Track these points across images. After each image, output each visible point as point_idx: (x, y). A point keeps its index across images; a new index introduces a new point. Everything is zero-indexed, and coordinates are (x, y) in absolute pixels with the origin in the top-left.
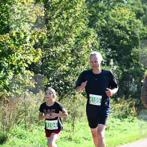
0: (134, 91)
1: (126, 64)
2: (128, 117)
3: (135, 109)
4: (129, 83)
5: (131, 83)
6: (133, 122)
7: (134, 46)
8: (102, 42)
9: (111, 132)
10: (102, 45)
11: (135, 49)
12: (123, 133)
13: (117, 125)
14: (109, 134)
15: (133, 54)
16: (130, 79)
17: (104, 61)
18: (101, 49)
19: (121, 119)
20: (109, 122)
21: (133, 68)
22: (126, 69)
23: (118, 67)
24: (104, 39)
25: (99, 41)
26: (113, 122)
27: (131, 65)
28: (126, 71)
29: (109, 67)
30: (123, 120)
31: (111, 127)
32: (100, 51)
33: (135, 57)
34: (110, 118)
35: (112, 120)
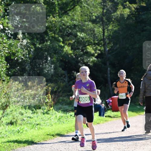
0: (50, 73)
1: (39, 38)
2: (42, 108)
3: (51, 97)
4: (43, 63)
5: (46, 62)
6: (48, 114)
7: (50, 13)
8: (7, 7)
9: (20, 127)
10: (8, 11)
11: (52, 18)
12: (35, 129)
13: (28, 118)
14: (17, 130)
15: (48, 24)
16: (45, 57)
17: (10, 32)
18: (6, 17)
19: (32, 110)
20: (17, 114)
21: (49, 43)
22: (39, 44)
23: (29, 41)
24: (10, 3)
25: (3, 6)
26: (22, 114)
27: (46, 38)
28: (40, 47)
29: (17, 41)
30: (36, 111)
31: (20, 120)
32: (4, 19)
33: (52, 29)
34: (18, 109)
35: (21, 112)
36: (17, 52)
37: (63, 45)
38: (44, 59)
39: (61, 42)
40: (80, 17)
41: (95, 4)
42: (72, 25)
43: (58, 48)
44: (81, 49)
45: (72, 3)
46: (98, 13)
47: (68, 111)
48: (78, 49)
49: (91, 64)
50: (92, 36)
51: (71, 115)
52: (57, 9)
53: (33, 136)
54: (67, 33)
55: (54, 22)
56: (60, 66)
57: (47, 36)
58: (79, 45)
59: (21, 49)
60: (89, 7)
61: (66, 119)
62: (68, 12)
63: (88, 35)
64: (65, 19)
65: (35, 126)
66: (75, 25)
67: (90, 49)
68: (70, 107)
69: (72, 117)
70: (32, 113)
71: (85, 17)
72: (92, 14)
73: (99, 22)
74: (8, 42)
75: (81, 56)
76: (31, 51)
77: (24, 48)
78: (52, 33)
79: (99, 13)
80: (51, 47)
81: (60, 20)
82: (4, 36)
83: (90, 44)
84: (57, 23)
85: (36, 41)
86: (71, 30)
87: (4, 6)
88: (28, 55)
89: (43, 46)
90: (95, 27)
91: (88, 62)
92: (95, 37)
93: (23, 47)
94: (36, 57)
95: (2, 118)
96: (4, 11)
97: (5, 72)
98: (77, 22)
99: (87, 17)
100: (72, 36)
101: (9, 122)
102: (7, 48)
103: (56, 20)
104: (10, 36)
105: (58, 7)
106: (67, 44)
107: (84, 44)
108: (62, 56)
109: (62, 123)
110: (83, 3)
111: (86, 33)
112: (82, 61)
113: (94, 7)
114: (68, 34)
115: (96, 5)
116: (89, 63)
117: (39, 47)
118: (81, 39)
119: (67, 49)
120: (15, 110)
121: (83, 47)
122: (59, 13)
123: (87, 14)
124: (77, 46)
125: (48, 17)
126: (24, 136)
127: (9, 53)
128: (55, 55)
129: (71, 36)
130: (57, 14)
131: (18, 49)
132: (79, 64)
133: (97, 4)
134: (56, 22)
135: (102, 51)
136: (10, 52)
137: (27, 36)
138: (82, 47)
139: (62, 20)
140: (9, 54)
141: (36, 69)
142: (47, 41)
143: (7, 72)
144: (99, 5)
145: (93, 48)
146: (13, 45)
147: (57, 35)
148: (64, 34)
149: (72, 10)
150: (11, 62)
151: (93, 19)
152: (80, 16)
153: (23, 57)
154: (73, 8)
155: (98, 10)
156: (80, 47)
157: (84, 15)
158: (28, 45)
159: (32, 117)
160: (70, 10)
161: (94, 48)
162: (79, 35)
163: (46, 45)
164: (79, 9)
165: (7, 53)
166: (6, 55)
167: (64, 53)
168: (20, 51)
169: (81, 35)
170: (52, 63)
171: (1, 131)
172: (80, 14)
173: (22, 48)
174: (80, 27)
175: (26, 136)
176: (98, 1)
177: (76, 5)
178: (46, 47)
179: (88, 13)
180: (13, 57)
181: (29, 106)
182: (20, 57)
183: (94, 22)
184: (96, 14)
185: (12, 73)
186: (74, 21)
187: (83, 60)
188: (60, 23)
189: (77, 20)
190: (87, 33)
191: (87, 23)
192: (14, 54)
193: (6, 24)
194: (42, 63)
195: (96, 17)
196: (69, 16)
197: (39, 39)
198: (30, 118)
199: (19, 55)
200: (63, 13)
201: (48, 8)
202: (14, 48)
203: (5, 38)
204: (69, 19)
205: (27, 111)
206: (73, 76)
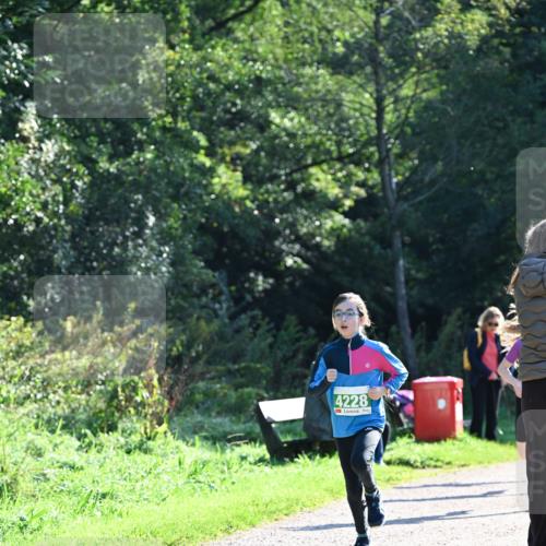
1: (109, 134)
2: (120, 426)
3: (160, 380)
9: (27, 507)
12: (91, 515)
13: (61, 467)
14: (16, 519)
16: (133, 215)
19: (81, 437)
20: (14, 450)
21: (150, 155)
22: (111, 160)
23: (67, 148)
26: (38, 453)
27: (139, 136)
28: (112, 170)
29: (16, 146)
30: (94, 441)
31: (27, 477)
34: (22, 431)
35: (32, 442)
36: (18, 191)
37: (208, 162)
38: (129, 221)
39: (202, 152)
40: (282, 47)
42: (246, 78)
43: (187, 174)
44: (283, 178)
46: (355, 29)
47: (229, 441)
49: (326, 243)
50: (333, 126)
51: (243, 458)
52: (185, 11)
54: (227, 111)
55: (172, 68)
56: (196, 253)
57: (142, 126)
58: (275, 163)
59: (34, 182)
61: (223, 472)
62: (230, 24)
63: (316, 120)
64: (219, 53)
65: (91, 501)
66: (259, 81)
67: (323, 180)
68: (238, 421)
69: (246, 465)
70: (80, 448)
71: (300, 46)
72: (329, 32)
73: (361, 66)
75: (285, 208)
76: (74, 186)
77: (47, 175)
79: (361, 29)
80: (160, 171)
81: (195, 57)
83: (323, 157)
84: (186, 70)
85: (95, 144)
86: (242, 99)
88: (61, 208)
89: (124, 169)
90: (343, 89)
91: (313, 236)
92: (342, 130)
93: (42, 172)
94: (98, 213)
98: (269, 68)
99: (312, 44)
100: (249, 126)
103: (181, 58)
105: (188, 6)
106: (228, 159)
108: (207, 210)
109: (207, 490)
111: (304, 112)
112: (287, 232)
113: (336, 6)
114: (229, 116)
116: (318, 239)
117: (107, 171)
118: (286, 139)
119: (224, 180)
120: (10, 435)
121: (293, 171)
122: (192, 29)
123: (312, 34)
124: (268, 168)
128: (175, 205)
129: (242, 124)
130: (184, 32)
131: (21, 179)
132: (277, 243)
134: (179, 66)
135: (373, 187)
137: (58, 125)
138: (288, 171)
139: (205, 59)
141: (95, 264)
142: (142, 146)
145: (334, 175)
147: (184, 120)
148: (215, 118)
149: (248, 18)
151: (335, 54)
152: (279, 41)
153: (40, 214)
154: (250, 9)
155: (357, 17)
156: (282, 172)
157: (299, 36)
158: (63, 161)
159: (78, 465)
160: (238, 17)
161: (340, 175)
162: (277, 120)
163: (138, 163)
164: (274, 12)
167: (213, 196)
168: (29, 187)
169: (283, 120)
170: (165, 237)
172: (282, 34)
174: (280, 86)
178: (141, 172)
179: (315, 30)
181: (66, 418)
182: (28, 214)
183: (338, 65)
184: (347, 35)
186: (255, 61)
187: (293, 226)
188: (198, 69)
189: (270, 56)
190: (310, 111)
191: (308, 71)
192: (4, 201)
194: (120, 239)
195: (346, 44)
196: (236, 40)
197: (109, 140)
198: (72, 467)
199: (26, 204)
200: (211, 30)
204: (236, 55)
205: (58, 440)
206: (251, 291)
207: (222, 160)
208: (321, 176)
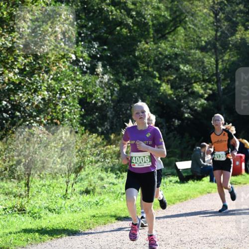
1: (126, 72)
7: (141, 38)
8: (82, 30)
9: (99, 197)
10: (83, 35)
11: (144, 45)
12: (120, 200)
13: (110, 184)
14: (95, 201)
15: (138, 53)
16: (134, 100)
17: (86, 65)
18: (80, 43)
19: (116, 174)
20: (94, 178)
21: (139, 80)
22: (127, 81)
23: (112, 77)
24: (85, 24)
25: (76, 27)
26: (102, 179)
27: (136, 73)
28: (127, 85)
29: (95, 76)
30: (121, 175)
31: (99, 187)
32: (78, 46)
33: (144, 60)
34: (97, 172)
35: (100, 175)
36: (96, 92)
37: (159, 82)
38: (133, 102)
39: (157, 78)
40: (184, 43)
41: (204, 24)
42: (172, 54)
43: (152, 86)
44: (184, 87)
45: (172, 23)
46: (209, 37)
47: (166, 175)
48: (181, 87)
49: (199, 109)
50: (201, 70)
51: (171, 181)
52: (151, 31)
53: (117, 210)
54: (165, 65)
55: (147, 50)
56: (155, 112)
57: (137, 70)
58: (182, 82)
59: (101, 89)
60: (197, 29)
61: (164, 186)
62: (167, 36)
63: (195, 68)
64: (163, 45)
65: (120, 195)
66: (176, 54)
67: (197, 88)
68: (169, 169)
69: (171, 183)
70: (116, 178)
71: (190, 43)
72: (200, 38)
73: (210, 49)
74: (83, 78)
75: (185, 97)
76: (114, 90)
77: (105, 86)
78: (144, 65)
79: (211, 37)
80: (143, 85)
81: (155, 47)
82: (77, 70)
83: (198, 80)
84: (152, 51)
85: (121, 76)
86: (171, 61)
87: (78, 29)
88: (110, 97)
89: (131, 84)
90: (204, 57)
91: (194, 107)
92: (204, 71)
93: (103, 85)
94: (122, 99)
95: (75, 184)
96: (77, 36)
97: (79, 120)
98: (180, 50)
99: (194, 42)
100: (173, 70)
101: (84, 190)
102: (82, 86)
103: (150, 47)
104: (85, 69)
105: (153, 29)
106: (166, 81)
107: (189, 82)
108: (159, 98)
110: (188, 23)
111: (191, 65)
112: (186, 105)
113: (202, 29)
114: (166, 67)
115: (206, 26)
116: (196, 108)
117: (125, 85)
118: (185, 74)
119: (164, 88)
120: (93, 173)
121: (188, 85)
122: (154, 37)
123: (194, 39)
124: (179, 84)
125: (139, 43)
126: (104, 209)
127: (84, 93)
128: (148, 97)
129: (170, 69)
130: (151, 38)
131: (96, 88)
132: (182, 109)
133: (208, 24)
134: (149, 50)
135: (214, 90)
136: (86, 92)
137: (109, 70)
138: (186, 85)
139: (158, 47)
140: (84, 95)
141: (121, 116)
142: (137, 77)
143: (81, 120)
144: (210, 26)
145: (201, 86)
146: (90, 82)
147: (151, 68)
148: (161, 67)
149: (172, 33)
150: (87, 106)
151: (202, 46)
152: (183, 41)
153: (103, 100)
154: (173, 30)
155: (209, 33)
156: (184, 85)
157: (190, 39)
158: (110, 82)
159: (115, 183)
160: (169, 33)
161: (203, 86)
162: (182, 68)
163: (135, 82)
164: (181, 31)
165: (81, 94)
166: (80, 96)
167: (161, 93)
168: (99, 90)
169: (184, 68)
171: (73, 203)
172: (184, 39)
173: (102, 87)
174: (183, 56)
175: (107, 210)
176: (209, 20)
177: (179, 26)
178: (136, 85)
179: (195, 37)
180: (89, 99)
181: (111, 168)
182: (99, 99)
183: (203, 49)
184: (206, 39)
185: (88, 121)
186: (175, 48)
187: (187, 103)
188: (156, 51)
189: (180, 46)
190: (194, 65)
191: (193, 51)
192: (91, 95)
193: (80, 53)
194: (129, 108)
195: (205, 42)
196: (169, 41)
197: (126, 74)
198: (113, 184)
199: (98, 96)
200: (160, 38)
201: (139, 30)
202: (91, 87)
203: (78, 73)
204: (168, 46)
205: (109, 175)
206: (173, 125)
207: (164, 81)
208: (197, 86)
